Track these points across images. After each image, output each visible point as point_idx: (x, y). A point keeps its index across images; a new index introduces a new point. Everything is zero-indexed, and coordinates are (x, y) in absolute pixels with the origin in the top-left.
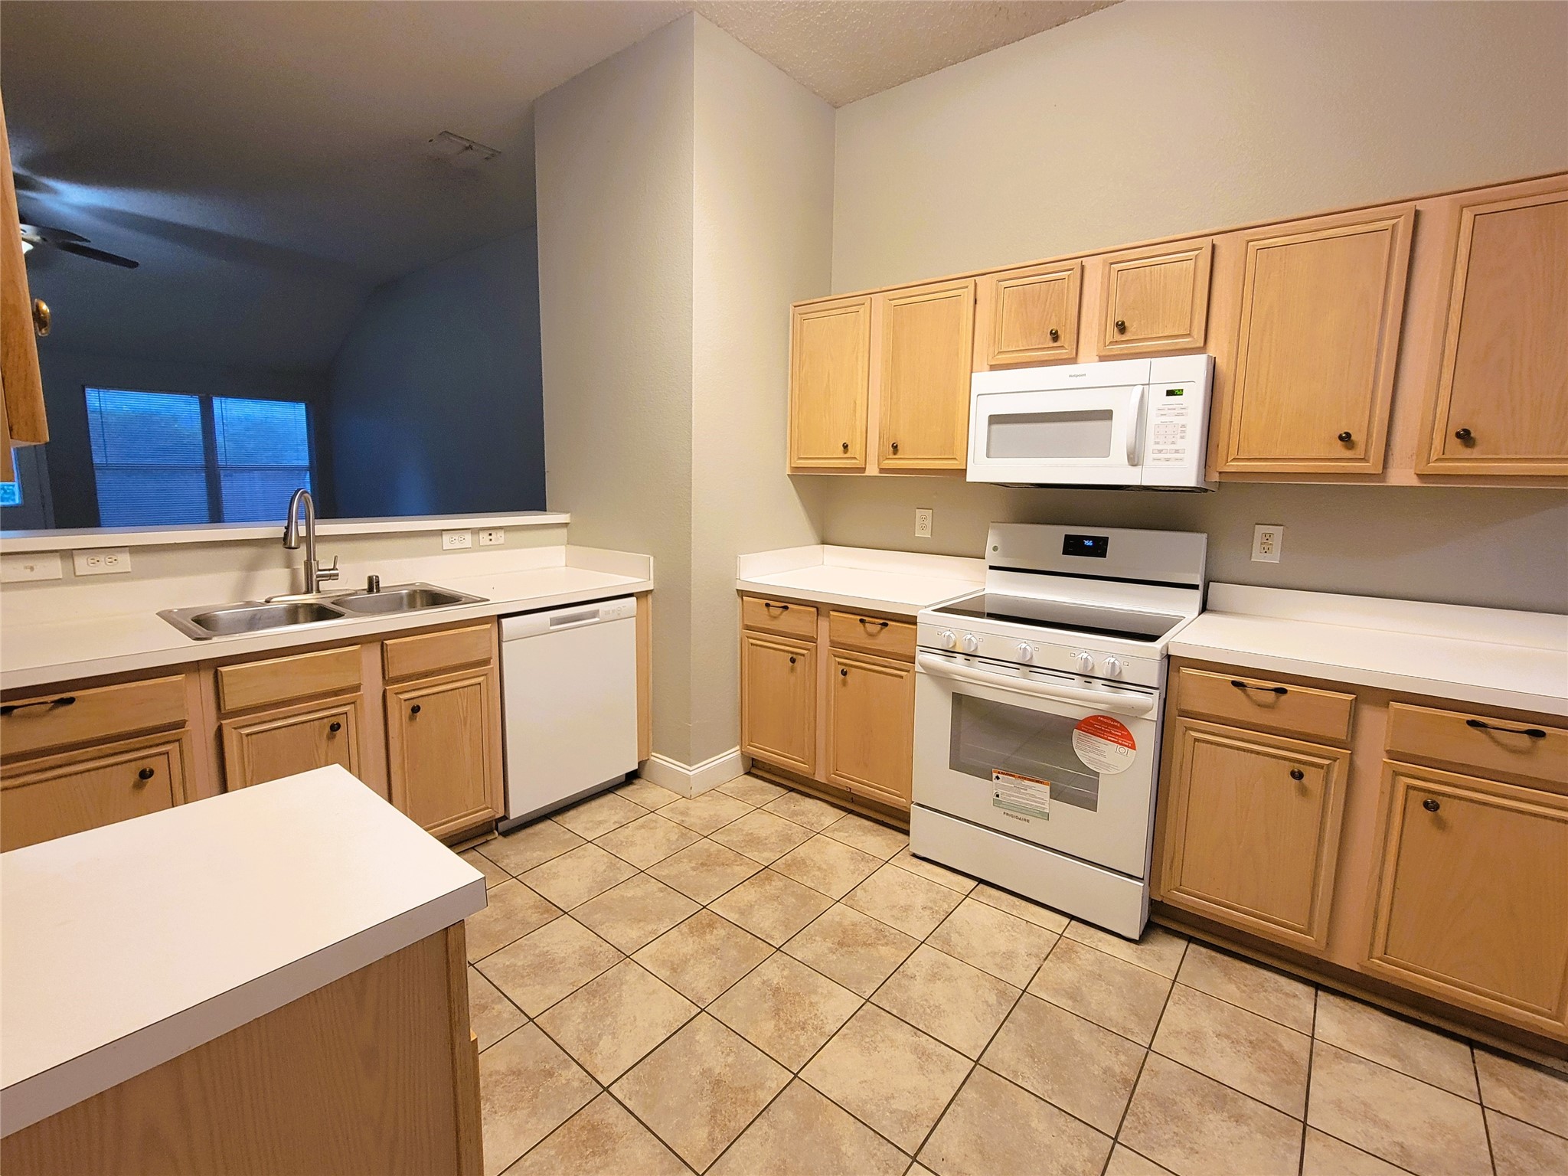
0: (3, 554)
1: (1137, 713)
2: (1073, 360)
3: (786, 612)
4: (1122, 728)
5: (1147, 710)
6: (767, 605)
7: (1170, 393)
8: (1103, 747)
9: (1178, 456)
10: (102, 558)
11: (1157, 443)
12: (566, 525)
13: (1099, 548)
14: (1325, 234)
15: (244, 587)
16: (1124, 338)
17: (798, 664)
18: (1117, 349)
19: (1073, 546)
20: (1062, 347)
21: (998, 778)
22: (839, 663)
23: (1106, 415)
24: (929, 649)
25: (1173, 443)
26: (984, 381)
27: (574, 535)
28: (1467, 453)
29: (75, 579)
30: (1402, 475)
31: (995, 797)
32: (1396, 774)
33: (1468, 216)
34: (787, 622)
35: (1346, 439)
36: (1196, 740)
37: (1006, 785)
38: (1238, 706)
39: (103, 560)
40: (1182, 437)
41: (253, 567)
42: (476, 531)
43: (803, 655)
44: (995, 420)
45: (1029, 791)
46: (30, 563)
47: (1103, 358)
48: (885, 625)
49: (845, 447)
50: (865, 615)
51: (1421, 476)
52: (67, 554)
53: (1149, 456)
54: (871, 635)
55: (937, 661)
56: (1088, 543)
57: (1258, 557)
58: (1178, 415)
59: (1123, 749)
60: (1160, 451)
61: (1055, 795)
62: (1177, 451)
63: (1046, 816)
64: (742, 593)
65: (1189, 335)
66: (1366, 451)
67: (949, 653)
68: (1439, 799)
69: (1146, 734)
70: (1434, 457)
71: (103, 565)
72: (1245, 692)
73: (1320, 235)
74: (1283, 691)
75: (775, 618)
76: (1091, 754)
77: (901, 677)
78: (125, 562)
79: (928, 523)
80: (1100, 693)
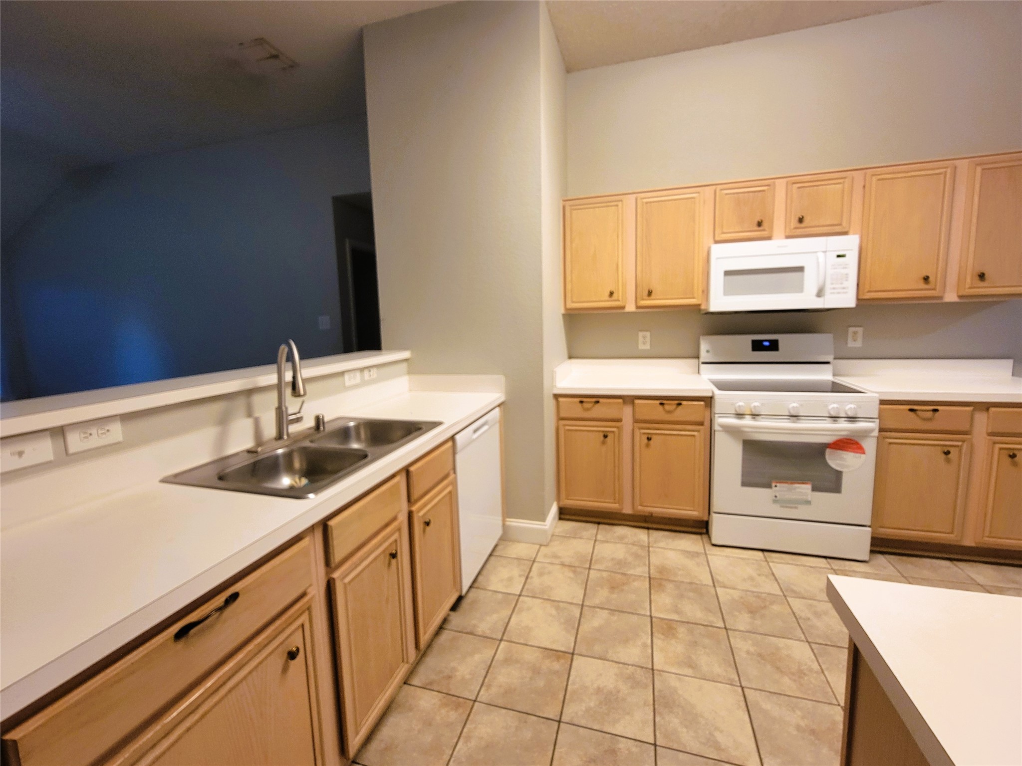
0: (3, 438)
1: (866, 433)
2: (769, 238)
3: (597, 405)
4: (857, 443)
5: (872, 430)
6: (581, 402)
7: (839, 256)
8: (845, 456)
9: (845, 290)
10: (94, 431)
11: (832, 284)
12: (406, 360)
13: (774, 346)
14: (913, 174)
15: (221, 440)
16: (802, 225)
17: (609, 439)
18: (798, 232)
19: (757, 346)
20: (764, 230)
21: (776, 486)
22: (644, 433)
23: (800, 269)
24: (725, 415)
25: (842, 284)
26: (717, 250)
27: (413, 368)
28: (982, 284)
29: (66, 458)
30: (951, 297)
31: (774, 498)
32: (994, 443)
33: (979, 169)
34: (598, 411)
35: (926, 279)
36: (890, 443)
37: (781, 490)
38: (913, 421)
39: (96, 432)
40: (847, 280)
41: (224, 421)
42: (362, 370)
43: (613, 432)
44: (727, 273)
45: (798, 490)
46: (18, 447)
47: (788, 237)
48: (680, 404)
49: (611, 294)
50: (663, 400)
51: (960, 297)
52: (59, 432)
53: (828, 291)
54: (669, 412)
55: (733, 421)
56: (767, 344)
57: (851, 344)
58: (844, 268)
59: (857, 455)
60: (834, 288)
61: (814, 489)
62: (844, 288)
63: (808, 502)
64: (557, 397)
65: (840, 225)
66: (936, 286)
67: (740, 415)
68: (1016, 452)
69: (870, 445)
70: (967, 286)
71: (96, 439)
72: (916, 414)
73: (910, 174)
74: (936, 410)
75: (588, 409)
76: (838, 462)
77: (694, 436)
78: (116, 432)
79: (648, 339)
80: (844, 426)
